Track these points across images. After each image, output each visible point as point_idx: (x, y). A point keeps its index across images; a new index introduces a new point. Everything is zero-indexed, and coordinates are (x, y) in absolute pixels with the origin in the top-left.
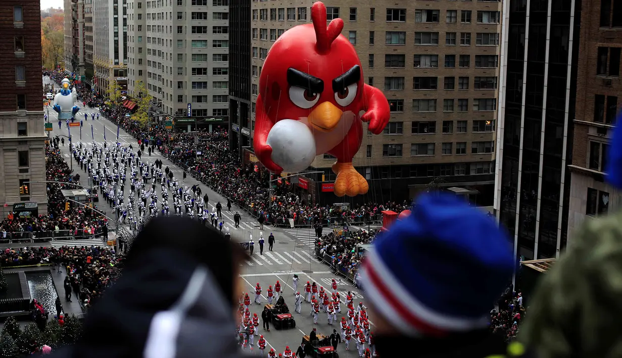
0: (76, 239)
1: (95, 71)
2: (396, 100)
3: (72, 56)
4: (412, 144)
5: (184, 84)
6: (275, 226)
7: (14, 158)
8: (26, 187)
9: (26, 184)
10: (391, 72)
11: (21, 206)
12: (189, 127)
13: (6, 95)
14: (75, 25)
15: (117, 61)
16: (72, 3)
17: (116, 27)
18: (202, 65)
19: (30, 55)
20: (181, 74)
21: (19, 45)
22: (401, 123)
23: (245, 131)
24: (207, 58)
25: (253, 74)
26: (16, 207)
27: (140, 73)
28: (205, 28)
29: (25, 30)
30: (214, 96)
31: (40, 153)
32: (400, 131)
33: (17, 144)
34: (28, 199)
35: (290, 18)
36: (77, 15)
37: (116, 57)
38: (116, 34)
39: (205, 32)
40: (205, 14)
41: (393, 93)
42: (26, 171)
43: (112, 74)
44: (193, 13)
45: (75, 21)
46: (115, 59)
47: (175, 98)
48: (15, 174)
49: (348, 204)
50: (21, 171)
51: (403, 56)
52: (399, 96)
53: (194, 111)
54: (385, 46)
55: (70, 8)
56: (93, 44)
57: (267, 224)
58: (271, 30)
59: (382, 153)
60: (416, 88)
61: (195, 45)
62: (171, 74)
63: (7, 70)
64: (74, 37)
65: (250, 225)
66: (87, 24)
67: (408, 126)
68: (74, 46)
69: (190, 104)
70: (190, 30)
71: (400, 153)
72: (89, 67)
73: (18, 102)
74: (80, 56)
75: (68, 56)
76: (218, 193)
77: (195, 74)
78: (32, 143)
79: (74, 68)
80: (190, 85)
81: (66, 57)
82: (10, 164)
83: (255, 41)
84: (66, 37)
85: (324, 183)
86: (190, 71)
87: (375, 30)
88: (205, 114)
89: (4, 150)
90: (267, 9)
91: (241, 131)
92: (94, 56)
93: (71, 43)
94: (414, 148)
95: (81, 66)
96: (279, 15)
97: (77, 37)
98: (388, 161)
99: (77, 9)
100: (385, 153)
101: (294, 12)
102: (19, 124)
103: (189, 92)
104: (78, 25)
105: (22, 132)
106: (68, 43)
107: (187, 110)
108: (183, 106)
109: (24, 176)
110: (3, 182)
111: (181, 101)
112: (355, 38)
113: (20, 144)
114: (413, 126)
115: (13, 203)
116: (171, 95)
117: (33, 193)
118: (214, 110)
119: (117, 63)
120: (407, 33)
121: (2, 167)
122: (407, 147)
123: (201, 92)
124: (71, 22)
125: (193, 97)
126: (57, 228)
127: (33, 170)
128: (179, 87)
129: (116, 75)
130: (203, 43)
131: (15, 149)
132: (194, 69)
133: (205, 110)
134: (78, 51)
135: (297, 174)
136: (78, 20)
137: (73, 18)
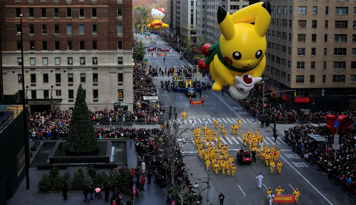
0: (148, 124)
1: (181, 31)
2: (342, 48)
4: (351, 75)
7: (115, 77)
8: (121, 94)
9: (121, 92)
10: (338, 31)
11: (118, 104)
13: (112, 42)
15: (192, 25)
17: (192, 7)
19: (126, 19)
21: (120, 13)
22: (344, 63)
26: (116, 105)
27: (203, 32)
28: (238, 6)
29: (123, 5)
31: (130, 74)
32: (344, 67)
33: (117, 69)
34: (122, 100)
37: (192, 23)
38: (192, 10)
41: (340, 44)
42: (122, 84)
43: (189, 33)
46: (191, 24)
48: (115, 86)
49: (310, 110)
50: (119, 84)
51: (347, 22)
52: (343, 46)
54: (335, 16)
56: (180, 16)
59: (332, 80)
60: (354, 41)
62: (218, 33)
63: (113, 28)
64: (171, 12)
65: (250, 120)
66: (178, 5)
67: (349, 64)
70: (229, 7)
71: (344, 80)
72: (178, 29)
73: (118, 46)
74: (174, 23)
78: (125, 69)
79: (171, 30)
82: (113, 80)
85: (295, 97)
87: (329, 6)
89: (110, 72)
92: (181, 23)
93: (170, 16)
94: (352, 77)
95: (174, 29)
98: (336, 85)
100: (334, 80)
102: (119, 58)
104: (173, 5)
105: (120, 63)
109: (121, 87)
110: (109, 90)
112: (317, 11)
113: (118, 69)
114: (352, 64)
115: (114, 103)
117: (126, 97)
119: (192, 27)
120: (349, 8)
121: (109, 82)
122: (348, 77)
124: (170, 4)
126: (136, 117)
127: (125, 84)
129: (191, 34)
131: (116, 72)
134: (173, 20)
135: (280, 92)
136: (173, 3)
137: (171, 2)
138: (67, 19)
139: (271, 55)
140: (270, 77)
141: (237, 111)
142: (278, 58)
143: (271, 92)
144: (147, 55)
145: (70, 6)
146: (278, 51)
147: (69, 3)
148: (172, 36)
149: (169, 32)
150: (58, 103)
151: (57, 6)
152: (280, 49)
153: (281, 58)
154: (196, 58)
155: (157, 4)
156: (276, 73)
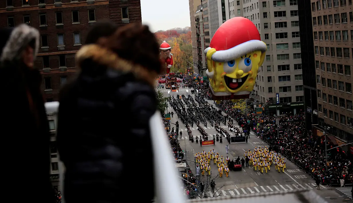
3: (198, 62)
5: (272, 78)
6: (330, 186)
12: (278, 112)
14: (198, 38)
16: (196, 22)
18: (285, 62)
20: (270, 71)
23: (315, 113)
24: (289, 57)
25: (317, 68)
28: (286, 34)
30: (297, 87)
35: (336, 22)
36: (199, 30)
39: (286, 37)
40: (286, 23)
44: (276, 23)
45: (198, 35)
47: (266, 90)
53: (281, 99)
55: (195, 26)
57: (324, 184)
58: (325, 32)
61: (279, 47)
62: (262, 71)
64: (198, 47)
66: (206, 37)
68: (198, 54)
69: (278, 94)
70: (274, 36)
74: (203, 62)
75: (195, 62)
76: (292, 162)
77: (281, 70)
79: (199, 71)
80: (277, 79)
81: (194, 63)
83: (316, 42)
84: (193, 48)
86: (276, 68)
88: (290, 101)
90: (321, 16)
91: (313, 112)
93: (197, 53)
95: (204, 69)
96: (330, 20)
97: (200, 48)
99: (199, 26)
101: (339, 17)
103: (277, 84)
104: (200, 38)
106: (195, 52)
107: (276, 98)
108: (272, 95)
111: (271, 91)
116: (263, 88)
118: (297, 97)
123: (286, 84)
124: (196, 36)
125: (280, 88)
128: (269, 81)
130: (286, 46)
132: (279, 67)
133: (290, 98)
134: (202, 58)
135: (347, 144)
136: (200, 35)
137: (197, 34)
138: (60, 70)
139: (333, 97)
140: (334, 125)
141: (293, 175)
142: (342, 100)
143: (337, 145)
144: (169, 108)
145: (63, 52)
146: (341, 90)
147: (62, 49)
148: (202, 80)
149: (198, 74)
150: (55, 180)
151: (47, 54)
152: (343, 87)
153: (345, 100)
154: (236, 107)
155: (178, 37)
156: (341, 120)
